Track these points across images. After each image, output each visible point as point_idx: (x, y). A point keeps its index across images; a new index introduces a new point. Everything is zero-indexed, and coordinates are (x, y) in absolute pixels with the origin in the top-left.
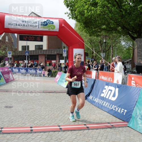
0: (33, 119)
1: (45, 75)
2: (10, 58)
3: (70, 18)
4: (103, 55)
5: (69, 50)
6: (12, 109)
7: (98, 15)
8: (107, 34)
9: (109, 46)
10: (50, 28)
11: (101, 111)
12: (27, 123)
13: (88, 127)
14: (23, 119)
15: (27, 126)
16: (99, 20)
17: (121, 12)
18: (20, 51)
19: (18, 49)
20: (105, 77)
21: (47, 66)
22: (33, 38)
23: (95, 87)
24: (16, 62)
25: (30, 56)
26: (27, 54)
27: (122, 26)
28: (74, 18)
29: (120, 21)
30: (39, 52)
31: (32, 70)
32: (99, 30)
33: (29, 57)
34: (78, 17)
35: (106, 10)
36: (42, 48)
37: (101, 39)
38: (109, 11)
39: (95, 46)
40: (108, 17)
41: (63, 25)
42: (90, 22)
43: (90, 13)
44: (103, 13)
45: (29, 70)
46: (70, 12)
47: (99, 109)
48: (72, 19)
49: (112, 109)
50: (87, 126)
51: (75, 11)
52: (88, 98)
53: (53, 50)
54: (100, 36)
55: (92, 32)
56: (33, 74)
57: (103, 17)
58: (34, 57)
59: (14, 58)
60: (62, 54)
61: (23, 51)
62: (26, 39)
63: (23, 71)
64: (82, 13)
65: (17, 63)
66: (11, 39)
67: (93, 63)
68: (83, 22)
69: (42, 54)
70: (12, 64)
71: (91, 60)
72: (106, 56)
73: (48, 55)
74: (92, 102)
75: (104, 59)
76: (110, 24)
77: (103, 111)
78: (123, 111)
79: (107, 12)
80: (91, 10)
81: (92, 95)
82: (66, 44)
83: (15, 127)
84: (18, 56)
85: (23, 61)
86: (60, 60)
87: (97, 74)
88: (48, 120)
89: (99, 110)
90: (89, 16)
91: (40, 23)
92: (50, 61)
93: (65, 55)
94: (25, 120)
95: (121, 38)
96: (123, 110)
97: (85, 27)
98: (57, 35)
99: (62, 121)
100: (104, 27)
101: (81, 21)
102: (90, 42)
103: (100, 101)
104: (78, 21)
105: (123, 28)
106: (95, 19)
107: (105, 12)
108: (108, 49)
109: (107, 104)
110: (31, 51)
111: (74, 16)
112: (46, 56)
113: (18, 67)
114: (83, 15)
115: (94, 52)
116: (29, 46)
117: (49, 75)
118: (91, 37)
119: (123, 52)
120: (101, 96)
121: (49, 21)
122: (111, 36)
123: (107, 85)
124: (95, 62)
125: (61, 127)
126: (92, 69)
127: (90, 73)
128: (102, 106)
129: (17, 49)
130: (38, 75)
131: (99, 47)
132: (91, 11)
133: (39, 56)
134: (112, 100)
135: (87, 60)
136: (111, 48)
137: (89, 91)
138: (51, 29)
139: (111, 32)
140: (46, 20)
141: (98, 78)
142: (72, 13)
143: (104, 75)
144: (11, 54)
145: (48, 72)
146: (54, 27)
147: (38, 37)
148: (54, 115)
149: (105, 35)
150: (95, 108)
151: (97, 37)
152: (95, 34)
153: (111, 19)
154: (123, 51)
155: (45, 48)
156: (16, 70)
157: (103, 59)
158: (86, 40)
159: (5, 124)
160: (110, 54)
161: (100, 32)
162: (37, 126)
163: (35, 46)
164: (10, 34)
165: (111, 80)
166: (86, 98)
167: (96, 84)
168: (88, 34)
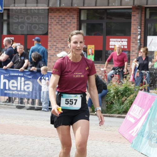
31: (15, 78)
33: (5, 18)
45: (3, 80)
69: (63, 5)
86: (149, 38)
92: (100, 38)
130: (44, 105)
133: (50, 15)
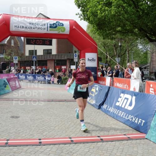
0: (41, 130)
1: (55, 83)
2: (16, 64)
3: (81, 19)
4: (118, 60)
5: (80, 54)
6: (19, 119)
7: (113, 16)
8: (122, 37)
9: (125, 50)
10: (60, 30)
11: (116, 122)
12: (36, 134)
13: (102, 139)
14: (31, 130)
15: (35, 138)
16: (113, 22)
17: (138, 13)
18: (27, 56)
19: (25, 54)
20: (120, 84)
21: (56, 72)
22: (41, 41)
23: (109, 95)
24: (22, 68)
25: (38, 62)
26: (35, 59)
27: (139, 28)
28: (86, 19)
29: (137, 22)
30: (48, 57)
32: (113, 33)
33: (37, 62)
34: (91, 18)
35: (122, 10)
36: (51, 53)
37: (116, 43)
38: (125, 11)
39: (109, 50)
40: (123, 18)
41: (74, 27)
42: (103, 23)
43: (103, 14)
44: (118, 14)
45: (37, 77)
46: (81, 13)
47: (114, 119)
48: (84, 20)
49: (129, 120)
50: (101, 138)
51: (87, 11)
52: (101, 107)
53: (63, 55)
54: (115, 39)
55: (106, 35)
56: (41, 82)
57: (118, 18)
58: (42, 63)
59: (20, 63)
60: (73, 59)
61: (31, 56)
62: (33, 43)
63: (31, 78)
64: (94, 14)
65: (24, 69)
66: (18, 42)
67: (107, 69)
68: (96, 24)
69: (51, 59)
70: (19, 70)
71: (105, 66)
72: (121, 61)
73: (57, 60)
74: (107, 112)
75: (119, 64)
76: (126, 26)
77: (119, 122)
78: (140, 122)
79: (122, 12)
81: (106, 103)
82: (78, 48)
83: (22, 138)
84: (25, 61)
85: (31, 67)
86: (71, 66)
87: (112, 80)
88: (58, 132)
89: (114, 121)
90: (103, 17)
91: (49, 26)
92: (59, 66)
93: (76, 60)
94: (33, 131)
95: (138, 41)
96: (141, 120)
97: (98, 29)
98: (67, 38)
99: (74, 133)
100: (119, 29)
101: (93, 22)
102: (103, 46)
103: (115, 110)
104: (90, 22)
105: (141, 30)
106: (110, 20)
107: (120, 13)
108: (124, 53)
109: (122, 114)
110: (39, 56)
111: (86, 17)
112: (55, 61)
113: (25, 73)
114: (96, 16)
115: (109, 57)
116: (36, 50)
117: (58, 82)
118: (104, 40)
119: (140, 57)
120: (116, 105)
121: (59, 22)
122: (127, 39)
123: (122, 93)
124: (109, 67)
125: (72, 139)
126: (106, 75)
127: (104, 80)
128: (117, 116)
129: (23, 54)
130: (47, 82)
131: (114, 51)
132: (104, 11)
133: (48, 61)
134: (128, 109)
135: (101, 66)
136: (127, 53)
137: (103, 100)
138: (61, 32)
139: (127, 34)
140: (55, 22)
141: (113, 85)
142: (84, 14)
143: (120, 82)
144: (17, 60)
145: (58, 78)
146: (64, 29)
147: (47, 40)
148: (64, 126)
149: (121, 38)
150: (110, 118)
151: (111, 40)
152: (109, 37)
153: (127, 20)
154: (140, 55)
155: (54, 52)
156: (23, 77)
158: (99, 44)
159: (12, 136)
160: (126, 59)
161: (114, 35)
162: (46, 137)
163: (44, 50)
164: (16, 37)
165: (127, 87)
166: (100, 107)
167: (110, 92)
168: (102, 37)
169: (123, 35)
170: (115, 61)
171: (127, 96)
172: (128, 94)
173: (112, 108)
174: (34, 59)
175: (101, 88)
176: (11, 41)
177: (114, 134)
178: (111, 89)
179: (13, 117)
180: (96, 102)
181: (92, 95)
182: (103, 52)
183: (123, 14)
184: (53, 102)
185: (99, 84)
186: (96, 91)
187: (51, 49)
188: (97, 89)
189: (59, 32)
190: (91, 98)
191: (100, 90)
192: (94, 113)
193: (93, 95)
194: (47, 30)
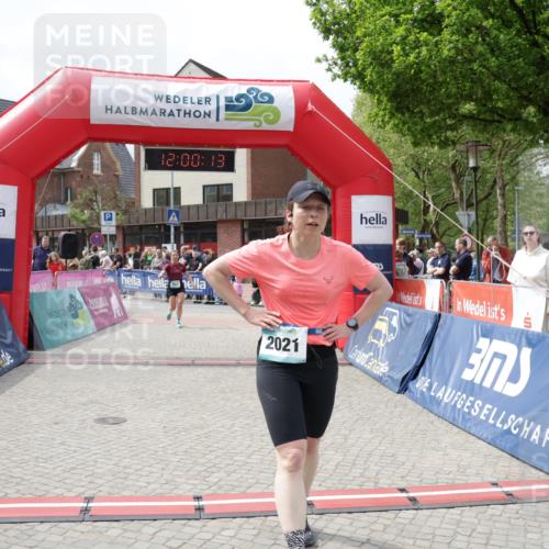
0: (203, 465)
2: (111, 236)
3: (335, 77)
4: (465, 217)
5: (334, 200)
6: (124, 426)
7: (447, 64)
8: (481, 138)
9: (490, 184)
10: (262, 119)
11: (462, 437)
12: (183, 480)
13: (413, 500)
14: (167, 465)
15: (180, 492)
16: (449, 83)
18: (146, 210)
19: (140, 201)
20: (475, 303)
22: (196, 157)
23: (437, 343)
24: (132, 251)
25: (185, 228)
26: (173, 220)
27: (541, 104)
28: (352, 76)
29: (533, 84)
30: (220, 210)
32: (449, 122)
33: (182, 229)
34: (368, 72)
35: (477, 42)
36: (230, 197)
37: (459, 157)
38: (488, 44)
39: (435, 182)
40: (484, 70)
41: (309, 105)
42: (413, 90)
43: (412, 57)
44: (465, 55)
46: (336, 56)
47: (456, 429)
48: (345, 80)
49: (509, 431)
50: (411, 495)
51: (356, 50)
52: (411, 384)
53: (271, 203)
54: (454, 143)
55: (422, 130)
56: (198, 297)
57: (463, 71)
58: (202, 233)
59: (124, 236)
61: (160, 207)
62: (170, 163)
63: (160, 284)
64: (381, 59)
66: (114, 163)
68: (387, 94)
69: (229, 217)
70: (119, 259)
71: (421, 240)
72: (477, 223)
73: (253, 223)
74: (429, 403)
75: (470, 231)
76: (495, 97)
79: (480, 48)
80: (417, 45)
81: (427, 374)
82: (324, 180)
83: (138, 494)
84: (141, 227)
87: (446, 291)
88: (261, 472)
89: (455, 434)
90: (410, 66)
91: (223, 103)
94: (174, 470)
95: (536, 151)
97: (393, 111)
98: (287, 146)
100: (468, 107)
101: (378, 88)
102: (413, 169)
103: (459, 397)
104: (368, 87)
105: (546, 109)
106: (435, 77)
107: (471, 52)
108: (486, 194)
109: (485, 411)
110: (189, 207)
111: (353, 70)
112: (246, 226)
114: (388, 64)
115: (432, 207)
116: (179, 188)
117: (256, 297)
118: (416, 149)
120: (462, 380)
121: (258, 91)
122: (497, 144)
123: (484, 336)
126: (425, 272)
127: (419, 289)
128: (467, 417)
129: (134, 203)
131: (450, 187)
132: (417, 47)
133: (218, 226)
134: (505, 392)
136: (498, 191)
137: (415, 360)
138: (264, 124)
139: (497, 127)
140: (243, 89)
141: (450, 307)
142: (343, 59)
143: (475, 298)
144: (114, 222)
145: (254, 286)
146: (277, 113)
147: (216, 153)
149: (474, 139)
150: (442, 425)
151: (440, 147)
152: (435, 137)
153: (497, 77)
155: (241, 194)
156: (133, 281)
157: (466, 232)
158: (399, 161)
159: (101, 485)
160: (495, 213)
161: (452, 130)
162: (219, 492)
163: (204, 187)
164: (108, 145)
165: (499, 314)
166: (404, 386)
167: (440, 332)
168: (408, 137)
169: (482, 131)
170: (457, 221)
171: (500, 346)
172: (504, 340)
173: (449, 390)
174: (171, 218)
175: (408, 319)
176: (92, 159)
177: (457, 482)
178: (445, 322)
179: (103, 420)
180: (391, 369)
181: (376, 342)
182: (411, 192)
183: (483, 55)
184: (239, 370)
185: (401, 303)
186: (391, 329)
187: (231, 185)
188: (395, 322)
189: (258, 123)
190: (372, 354)
191: (405, 326)
192: (383, 406)
193: (381, 344)
194: (218, 120)
